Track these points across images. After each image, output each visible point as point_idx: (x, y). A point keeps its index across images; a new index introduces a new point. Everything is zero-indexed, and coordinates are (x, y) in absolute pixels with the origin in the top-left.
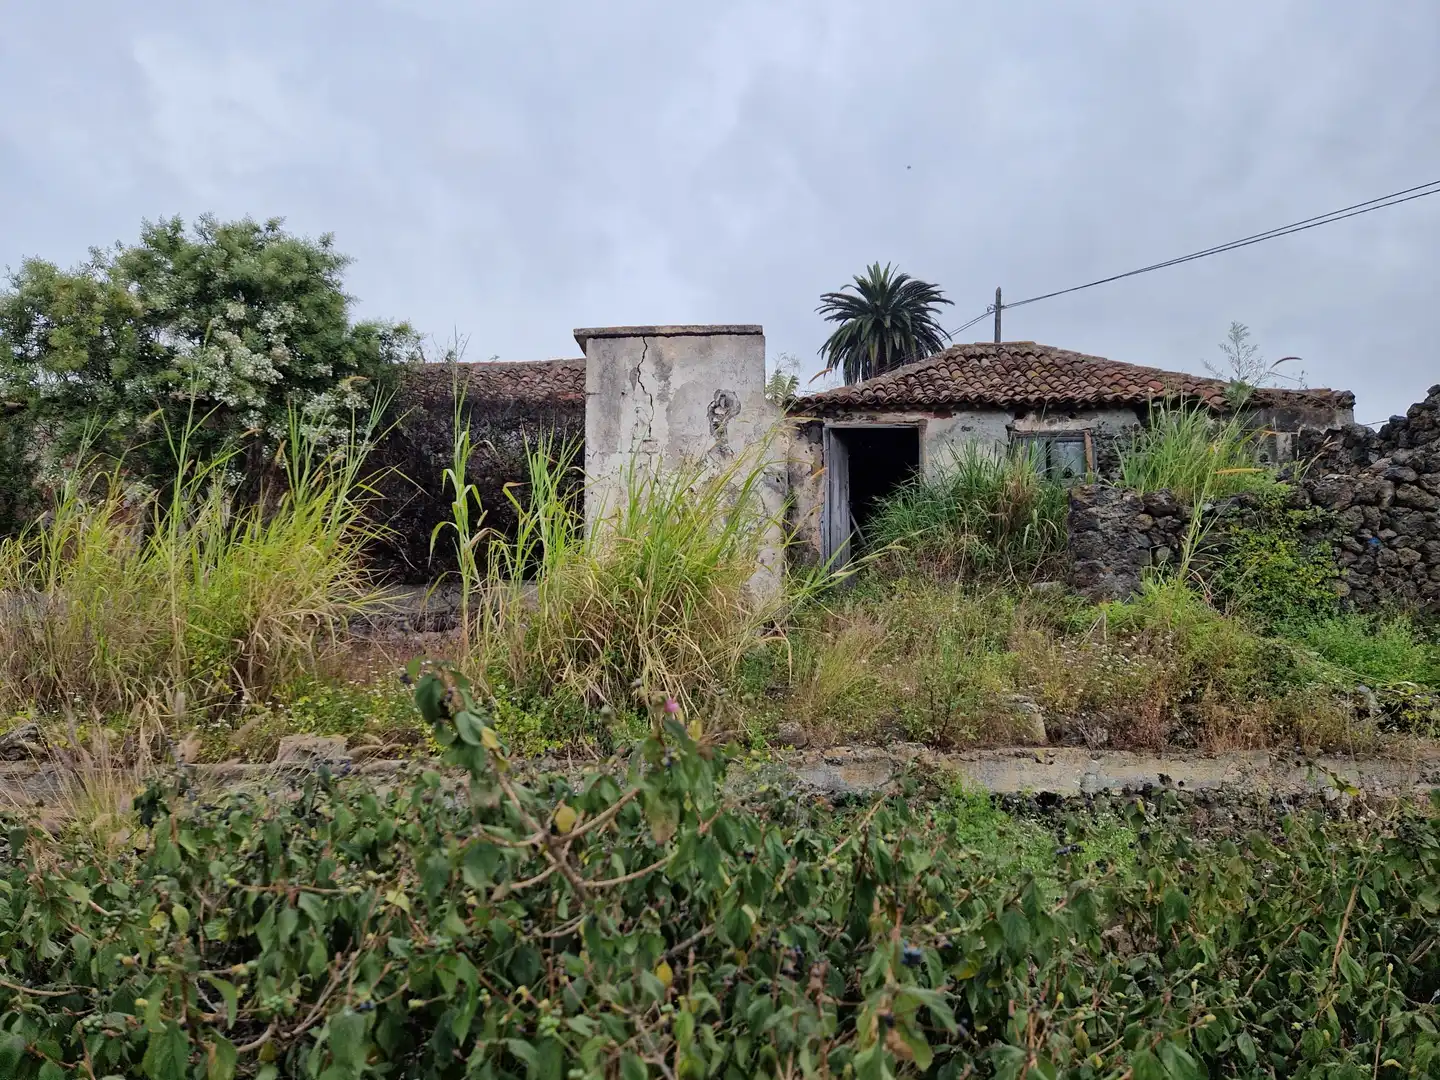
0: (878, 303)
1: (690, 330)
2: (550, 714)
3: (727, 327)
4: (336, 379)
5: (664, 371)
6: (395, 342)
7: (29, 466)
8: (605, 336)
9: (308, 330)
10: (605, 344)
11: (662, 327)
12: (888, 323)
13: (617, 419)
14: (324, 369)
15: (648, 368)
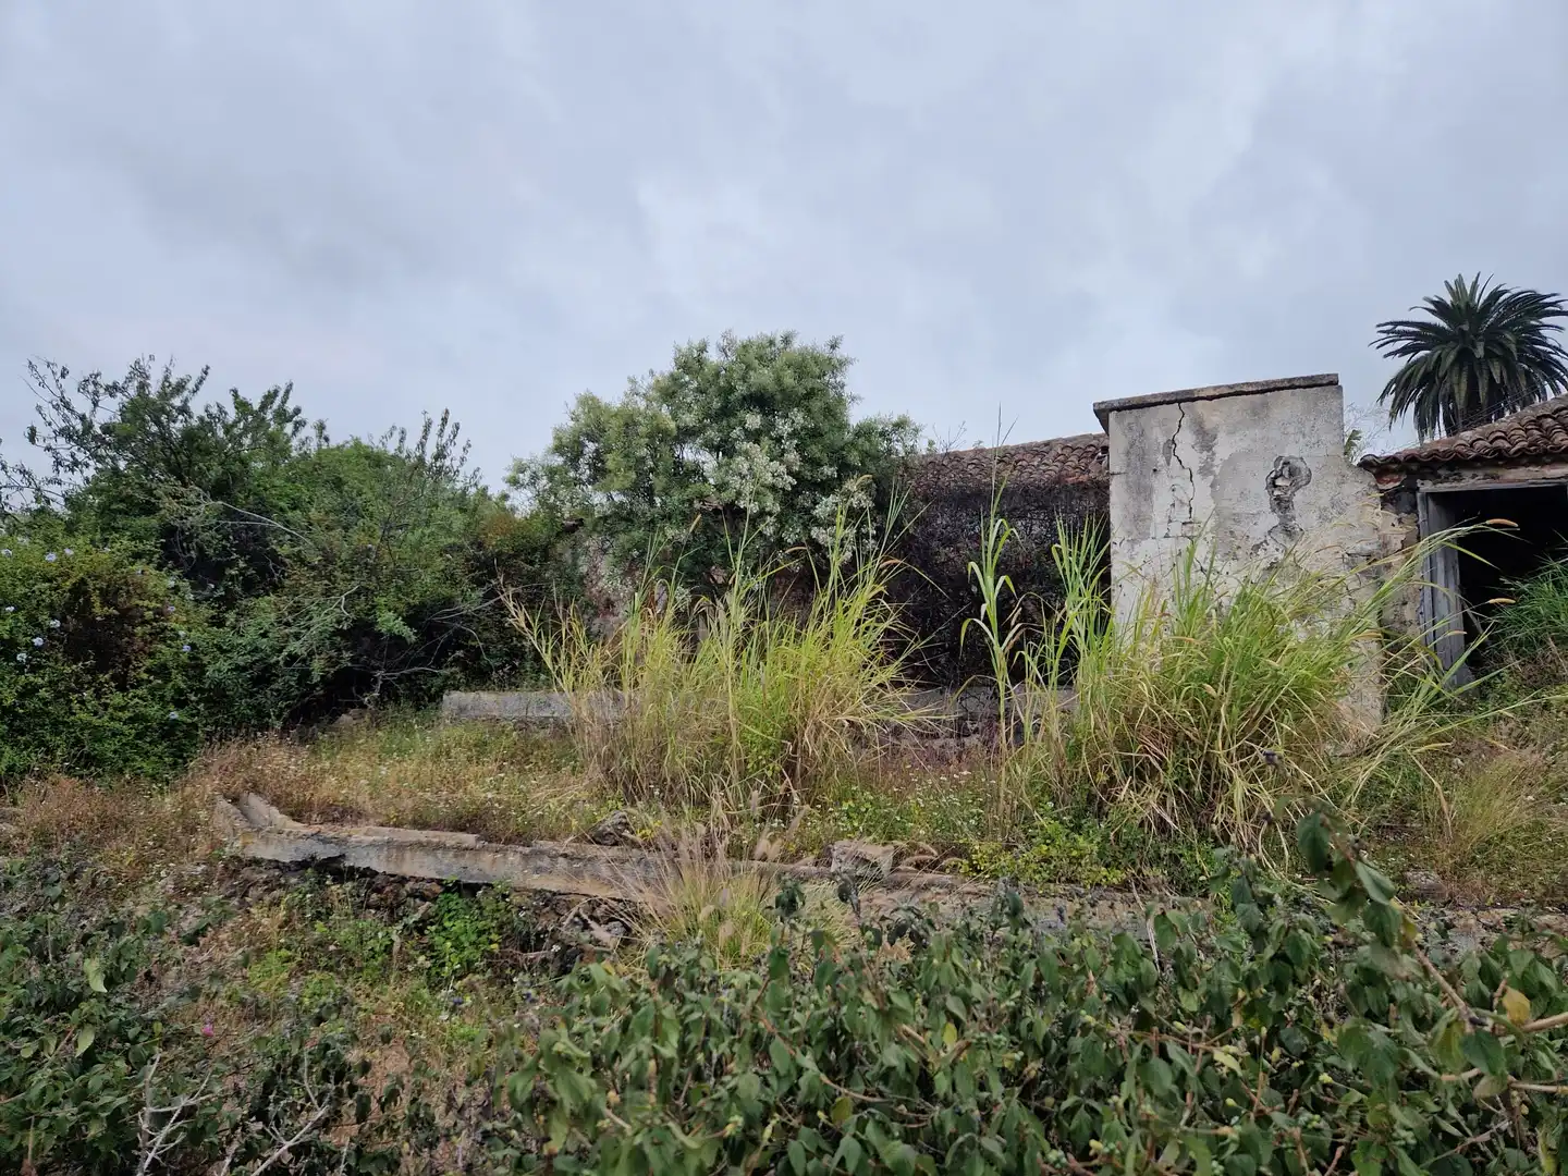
0: (1466, 327)
1: (1238, 389)
2: (1106, 838)
3: (1290, 380)
4: (840, 480)
5: (1206, 440)
6: (894, 437)
7: (582, 578)
8: (1131, 408)
9: (815, 434)
10: (1130, 416)
11: (1202, 390)
12: (1480, 352)
13: (1148, 498)
14: (829, 471)
15: (1186, 439)
